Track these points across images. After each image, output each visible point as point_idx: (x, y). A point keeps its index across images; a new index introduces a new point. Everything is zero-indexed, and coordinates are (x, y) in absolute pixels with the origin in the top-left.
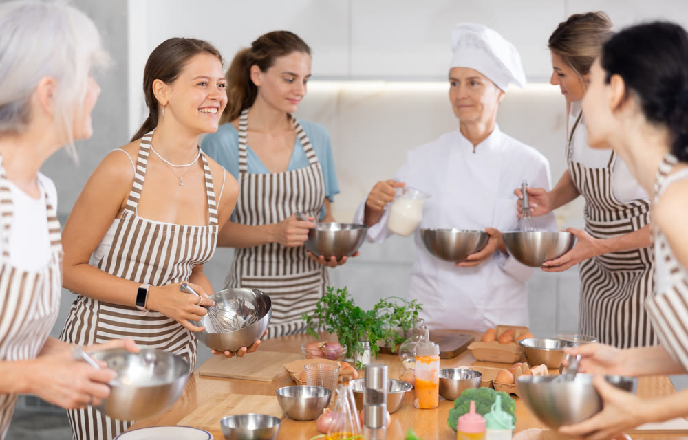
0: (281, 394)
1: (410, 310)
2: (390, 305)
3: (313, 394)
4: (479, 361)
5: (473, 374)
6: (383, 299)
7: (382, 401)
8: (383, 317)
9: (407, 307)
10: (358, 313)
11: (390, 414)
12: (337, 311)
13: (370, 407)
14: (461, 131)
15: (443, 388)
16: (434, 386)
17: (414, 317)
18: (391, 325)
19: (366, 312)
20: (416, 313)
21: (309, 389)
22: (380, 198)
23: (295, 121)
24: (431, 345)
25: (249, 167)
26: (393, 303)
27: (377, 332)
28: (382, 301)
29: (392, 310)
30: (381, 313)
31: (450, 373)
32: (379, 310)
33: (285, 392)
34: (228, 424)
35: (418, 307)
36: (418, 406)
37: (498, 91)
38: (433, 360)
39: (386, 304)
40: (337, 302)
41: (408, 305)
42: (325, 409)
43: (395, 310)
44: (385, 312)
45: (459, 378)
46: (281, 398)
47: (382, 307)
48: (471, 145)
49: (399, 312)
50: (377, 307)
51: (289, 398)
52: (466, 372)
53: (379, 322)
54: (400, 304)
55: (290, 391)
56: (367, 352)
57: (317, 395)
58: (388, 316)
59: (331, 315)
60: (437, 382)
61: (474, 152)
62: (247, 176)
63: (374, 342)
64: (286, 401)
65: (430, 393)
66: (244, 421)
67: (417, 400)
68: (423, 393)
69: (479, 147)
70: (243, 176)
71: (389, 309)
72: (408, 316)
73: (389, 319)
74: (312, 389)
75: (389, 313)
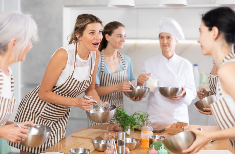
0: (94, 142)
1: (145, 116)
2: (139, 114)
3: (105, 143)
4: (169, 134)
5: (162, 137)
6: (136, 112)
7: (123, 144)
8: (136, 118)
9: (144, 115)
10: (126, 116)
11: (130, 150)
12: (119, 115)
13: (119, 147)
14: (163, 54)
15: (151, 142)
16: (147, 141)
17: (147, 118)
18: (139, 121)
19: (129, 116)
20: (147, 117)
21: (104, 141)
22: (143, 79)
23: (119, 54)
24: (146, 127)
25: (105, 70)
26: (139, 113)
27: (133, 123)
28: (135, 112)
29: (139, 116)
30: (135, 117)
31: (154, 137)
32: (135, 116)
33: (96, 142)
34: (72, 151)
35: (148, 115)
36: (142, 148)
37: (176, 41)
38: (147, 132)
39: (137, 114)
40: (120, 112)
41: (144, 114)
42: (107, 148)
43: (140, 116)
44: (137, 116)
45: (158, 139)
46: (94, 143)
47: (136, 114)
48: (167, 59)
49: (141, 116)
50: (134, 115)
51: (96, 144)
52: (160, 137)
53: (134, 120)
54: (142, 114)
55: (97, 141)
56: (129, 130)
57: (106, 143)
58: (138, 118)
59: (118, 117)
60: (149, 140)
61: (168, 62)
62: (104, 73)
63: (132, 126)
64: (95, 145)
65: (146, 143)
66: (78, 150)
67: (142, 146)
68: (144, 143)
69: (170, 60)
70: (102, 73)
71: (138, 115)
72: (144, 118)
73: (138, 119)
74: (105, 141)
75: (138, 117)
